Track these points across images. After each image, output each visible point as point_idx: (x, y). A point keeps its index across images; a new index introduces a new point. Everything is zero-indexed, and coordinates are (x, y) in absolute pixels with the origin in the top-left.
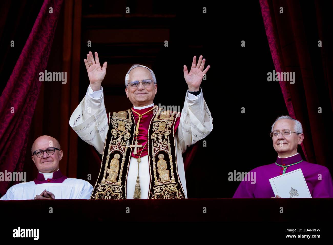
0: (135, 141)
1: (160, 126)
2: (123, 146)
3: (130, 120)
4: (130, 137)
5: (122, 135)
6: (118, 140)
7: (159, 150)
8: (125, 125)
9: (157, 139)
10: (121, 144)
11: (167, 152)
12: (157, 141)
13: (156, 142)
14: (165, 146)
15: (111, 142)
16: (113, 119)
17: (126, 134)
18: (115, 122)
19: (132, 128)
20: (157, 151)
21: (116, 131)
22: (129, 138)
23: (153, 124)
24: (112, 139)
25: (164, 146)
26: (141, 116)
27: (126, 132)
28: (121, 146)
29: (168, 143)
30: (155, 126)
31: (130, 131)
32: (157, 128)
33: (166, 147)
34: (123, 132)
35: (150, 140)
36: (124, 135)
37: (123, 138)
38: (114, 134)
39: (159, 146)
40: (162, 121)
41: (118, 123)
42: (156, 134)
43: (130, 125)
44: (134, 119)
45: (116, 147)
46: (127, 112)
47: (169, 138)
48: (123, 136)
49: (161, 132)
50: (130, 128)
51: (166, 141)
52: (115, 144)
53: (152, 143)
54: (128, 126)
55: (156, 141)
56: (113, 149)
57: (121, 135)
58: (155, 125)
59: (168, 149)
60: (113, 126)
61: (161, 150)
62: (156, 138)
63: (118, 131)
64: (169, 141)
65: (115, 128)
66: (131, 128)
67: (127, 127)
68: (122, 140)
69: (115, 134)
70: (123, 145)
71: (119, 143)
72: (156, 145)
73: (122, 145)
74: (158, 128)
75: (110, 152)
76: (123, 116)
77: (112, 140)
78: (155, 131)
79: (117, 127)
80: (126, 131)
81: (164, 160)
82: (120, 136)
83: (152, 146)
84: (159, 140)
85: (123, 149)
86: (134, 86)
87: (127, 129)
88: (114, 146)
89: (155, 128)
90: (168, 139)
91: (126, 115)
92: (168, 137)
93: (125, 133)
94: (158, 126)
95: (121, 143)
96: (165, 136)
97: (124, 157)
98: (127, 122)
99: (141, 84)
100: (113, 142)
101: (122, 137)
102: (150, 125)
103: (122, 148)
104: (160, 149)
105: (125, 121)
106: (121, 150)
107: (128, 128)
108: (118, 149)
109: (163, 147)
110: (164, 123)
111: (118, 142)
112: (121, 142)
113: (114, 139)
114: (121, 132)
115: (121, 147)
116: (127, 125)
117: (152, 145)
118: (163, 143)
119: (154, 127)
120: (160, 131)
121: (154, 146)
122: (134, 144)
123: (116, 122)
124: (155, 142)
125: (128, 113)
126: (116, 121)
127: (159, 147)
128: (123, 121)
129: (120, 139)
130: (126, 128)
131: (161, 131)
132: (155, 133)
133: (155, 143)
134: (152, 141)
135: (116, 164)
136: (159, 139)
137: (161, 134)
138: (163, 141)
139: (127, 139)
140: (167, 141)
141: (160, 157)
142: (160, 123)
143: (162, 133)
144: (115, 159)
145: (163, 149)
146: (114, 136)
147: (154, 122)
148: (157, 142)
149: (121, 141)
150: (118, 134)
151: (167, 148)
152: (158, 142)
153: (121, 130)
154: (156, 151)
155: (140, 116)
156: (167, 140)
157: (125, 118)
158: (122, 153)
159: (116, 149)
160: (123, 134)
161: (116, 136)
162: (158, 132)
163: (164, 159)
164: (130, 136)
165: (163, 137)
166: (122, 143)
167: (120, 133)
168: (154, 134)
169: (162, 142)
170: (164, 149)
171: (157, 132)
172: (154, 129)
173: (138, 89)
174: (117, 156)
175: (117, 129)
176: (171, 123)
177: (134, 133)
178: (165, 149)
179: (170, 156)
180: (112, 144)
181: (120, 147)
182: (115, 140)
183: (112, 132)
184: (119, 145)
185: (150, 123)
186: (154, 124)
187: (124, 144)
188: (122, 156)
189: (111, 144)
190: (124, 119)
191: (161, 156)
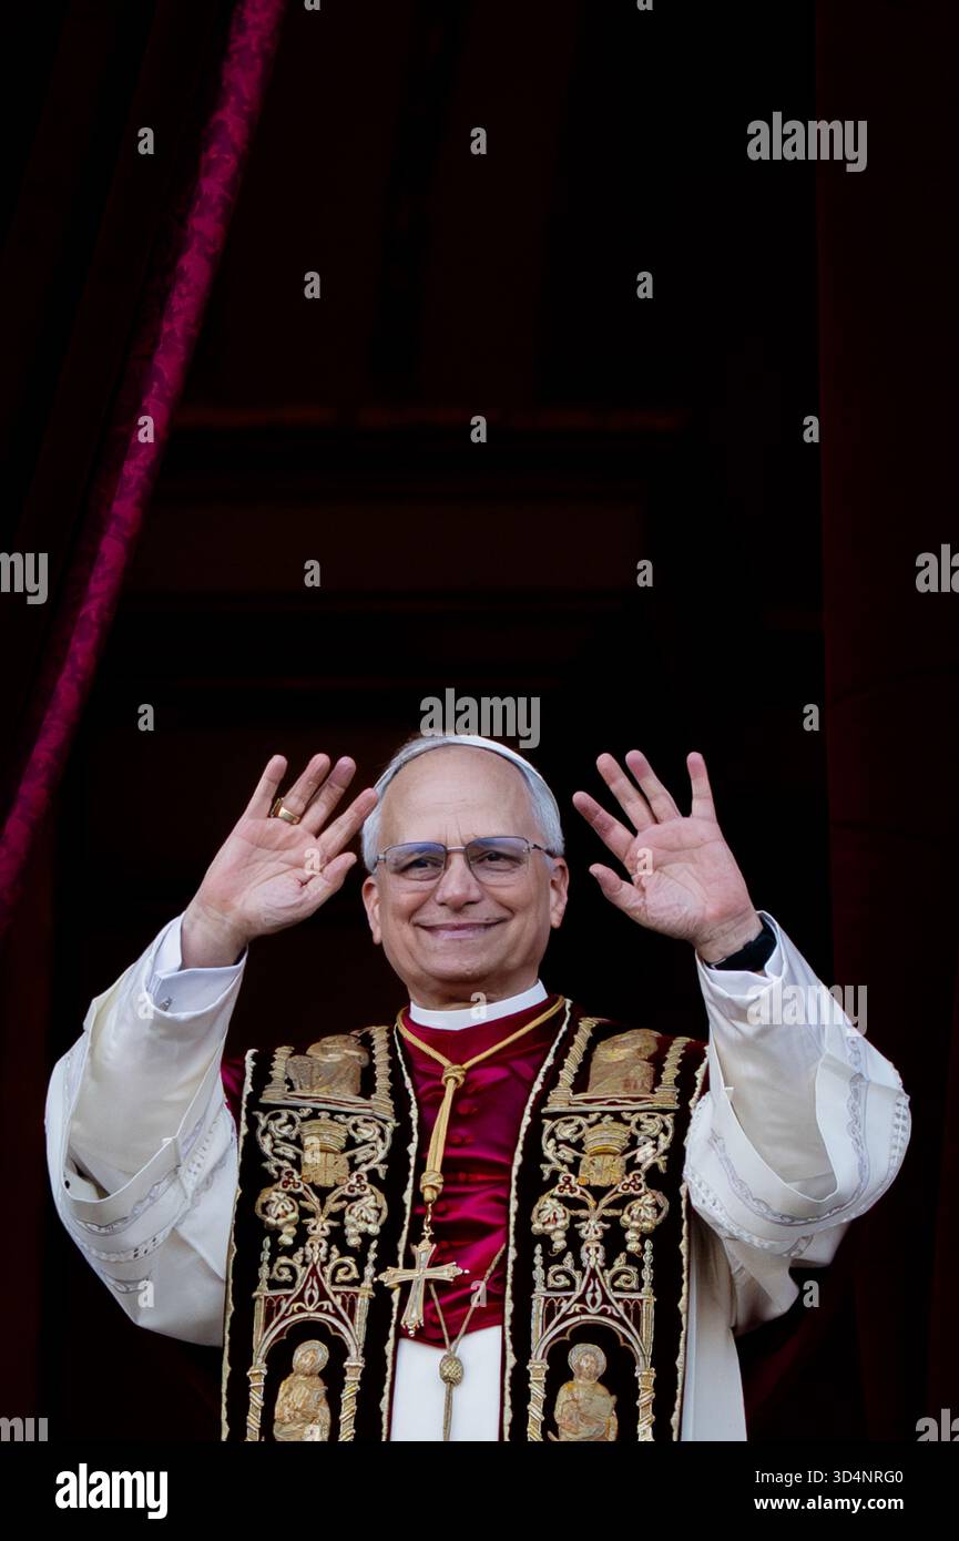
0: (417, 1243)
1: (589, 1147)
2: (343, 1283)
3: (382, 1103)
4: (385, 1214)
5: (332, 1216)
6: (305, 1256)
7: (577, 1319)
8: (351, 1143)
9: (574, 1241)
10: (328, 1277)
11: (626, 1339)
12: (569, 1255)
13: (561, 1263)
14: (618, 1300)
15: (264, 1272)
16: (266, 1108)
17: (357, 1205)
18: (280, 1128)
19: (396, 1158)
20: (565, 1318)
21: (290, 1194)
22: (374, 1229)
23: (547, 1131)
24: (266, 1256)
25: (612, 1295)
26: (458, 1075)
27: (357, 1191)
28: (327, 1285)
29: (641, 1283)
30: (558, 1142)
31: (382, 1175)
32: (568, 1154)
33: (626, 1306)
34: (337, 1193)
35: (527, 1239)
36: (343, 1210)
37: (337, 1237)
38: (278, 1217)
39: (578, 1293)
40: (604, 1113)
41: (298, 1137)
42: (564, 1201)
43: (382, 1136)
44: (411, 1092)
45: (295, 1301)
46: (366, 1043)
47: (654, 1252)
48: (335, 1224)
49: (599, 1192)
50: (382, 1154)
51: (632, 1269)
52: (291, 1285)
53: (538, 1260)
54: (365, 1142)
55: (563, 1254)
56: (283, 1318)
57: (322, 1219)
58: (560, 1137)
59: (637, 1324)
60: (270, 1166)
61: (592, 1316)
62: (561, 1234)
63: (299, 1197)
64: (647, 1274)
65: (285, 1178)
66: (389, 1152)
67: (361, 1154)
68: (334, 1248)
69: (281, 1221)
70: (341, 1276)
71: (313, 1273)
72: (564, 1281)
73: (333, 1283)
74: (577, 1160)
75: (263, 1341)
76: (332, 1076)
77: (271, 1263)
78: (555, 1174)
79: (297, 1163)
80: (353, 1181)
81: (602, 1389)
82: (320, 1227)
83: (532, 1284)
84: (583, 1248)
85: (344, 1305)
86: (416, 873)
87: (365, 1168)
88: (287, 1297)
89: (560, 1155)
90: (647, 1258)
91: (355, 1073)
92: (648, 1244)
93: (351, 1200)
94: (578, 1145)
95: (328, 1270)
96: (630, 1235)
97: (353, 1351)
98: (359, 1120)
99: (458, 863)
100: (275, 1273)
101: (331, 1227)
102: (523, 1130)
103: (338, 1300)
104: (584, 1312)
105: (348, 1115)
106: (327, 1312)
107: (367, 1162)
108: (311, 1313)
109: (606, 1300)
110: (620, 1126)
111: (304, 1264)
112: (324, 1264)
113: (281, 1254)
114: (322, 1192)
115: (332, 1296)
116: (359, 1141)
117: (538, 1274)
118: (609, 1274)
119: (549, 1148)
120: (588, 1187)
121: (551, 1283)
122: (410, 1263)
123: (285, 1131)
124: (559, 1259)
125: (372, 1056)
126: (291, 1121)
127: (581, 1299)
128: (333, 1114)
129: (316, 1247)
130: (351, 1159)
131: (598, 1187)
132: (556, 1191)
133: (554, 1268)
134: (538, 1249)
135: (304, 1406)
136: (582, 1241)
137: (601, 1211)
138: (609, 1264)
139: (361, 1235)
140: (639, 1273)
141: (583, 1364)
142: (591, 1125)
143: (605, 1201)
144: (301, 1378)
145: (603, 1313)
146: (276, 1233)
147: (554, 1116)
148: (568, 1261)
149: (329, 1252)
150: (305, 1213)
151: (634, 1311)
152: (578, 1265)
153: (320, 1183)
154: (558, 1317)
155: (453, 1075)
156: (634, 1260)
157: (346, 1094)
158: (336, 1329)
159: (301, 1310)
160: (336, 1207)
161: (292, 1230)
162: (577, 1194)
163: (603, 1380)
164: (379, 1210)
165: (613, 1240)
166: (332, 1266)
167: (313, 1202)
168: (555, 1202)
169: (602, 1269)
170: (611, 1316)
171: (573, 1190)
172: (548, 1161)
173: (439, 897)
174: (311, 1355)
175: (296, 1176)
176: (662, 1136)
177: (410, 1185)
178: (621, 1321)
179: (645, 1374)
180: (273, 1284)
181: (324, 1296)
182: (290, 1257)
183: (265, 1212)
184: (312, 1287)
185: (527, 1120)
186: (548, 1124)
187: (347, 1273)
188: (338, 1350)
189: (263, 1285)
190: (338, 1103)
191: (588, 1359)
